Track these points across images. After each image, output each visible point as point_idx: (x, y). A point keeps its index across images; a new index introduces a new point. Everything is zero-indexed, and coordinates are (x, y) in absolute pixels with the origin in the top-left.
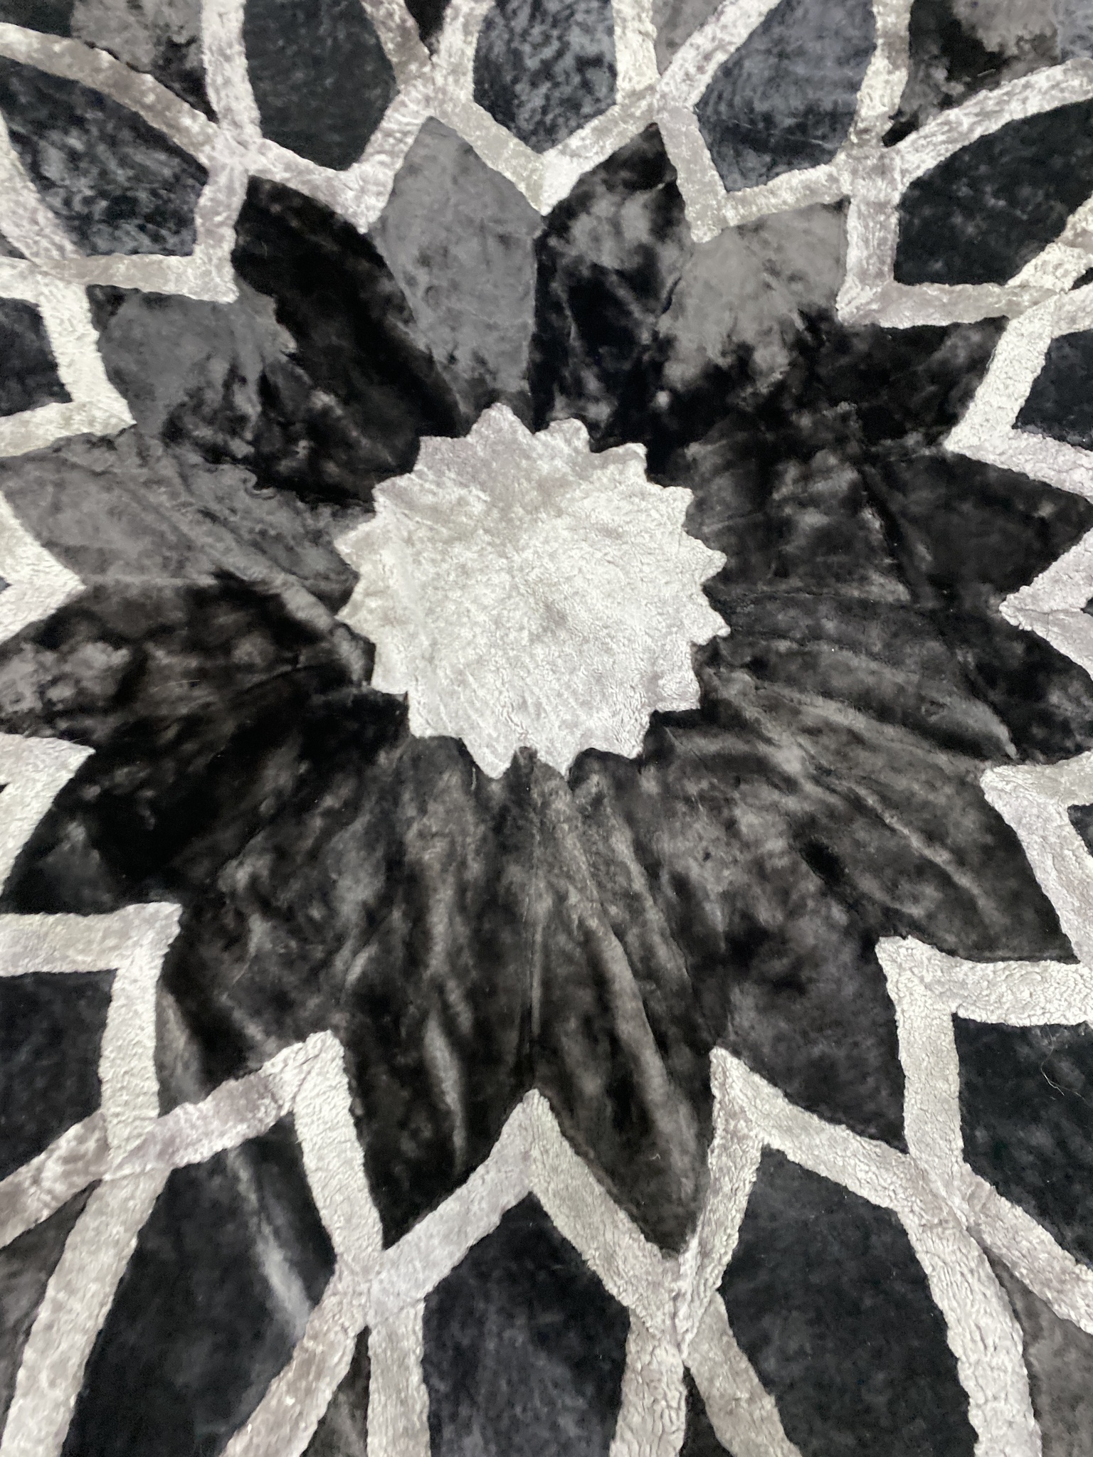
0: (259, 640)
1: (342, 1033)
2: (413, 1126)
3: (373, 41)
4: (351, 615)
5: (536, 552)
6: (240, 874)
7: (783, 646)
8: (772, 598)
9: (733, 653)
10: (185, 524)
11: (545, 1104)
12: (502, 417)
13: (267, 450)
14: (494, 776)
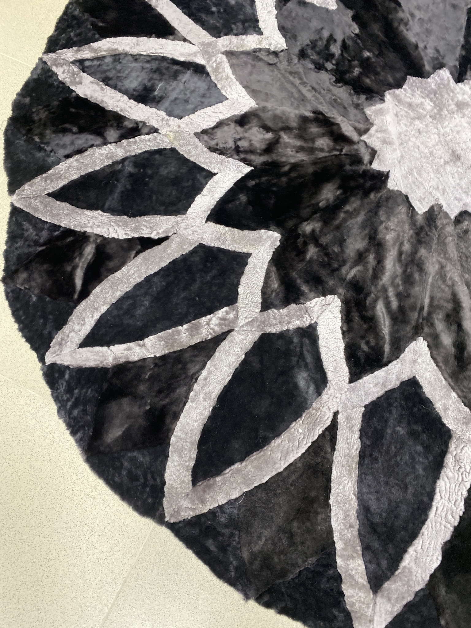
0: (327, 140)
1: (342, 297)
2: (367, 339)
4: (368, 138)
5: (451, 129)
6: (307, 228)
10: (304, 90)
11: (426, 344)
12: (445, 74)
13: (341, 68)
14: (420, 213)
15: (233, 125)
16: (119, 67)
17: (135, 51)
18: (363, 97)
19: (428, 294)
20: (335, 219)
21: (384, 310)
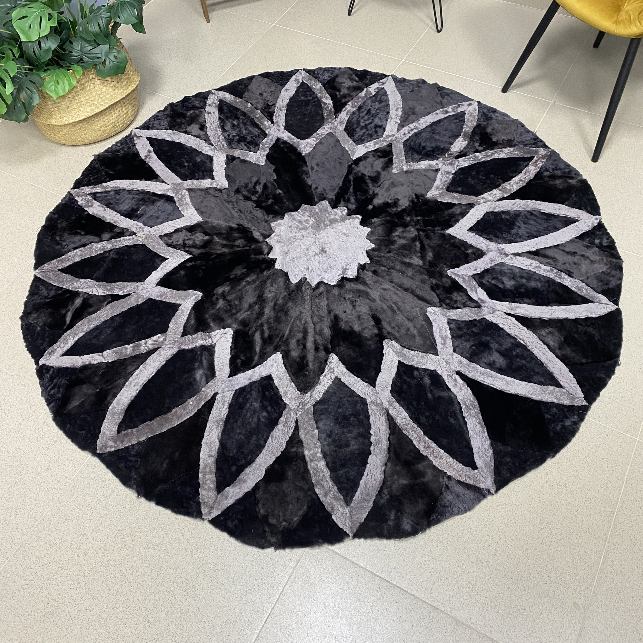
0: (243, 241)
1: (234, 329)
2: (245, 353)
3: (321, 112)
4: (269, 240)
5: (323, 235)
6: (220, 290)
7: (383, 268)
8: (384, 257)
9: (369, 268)
10: (233, 212)
11: (281, 356)
12: (325, 203)
13: (261, 200)
14: (293, 282)
15: (184, 231)
16: (118, 197)
17: (130, 188)
18: (271, 216)
19: (289, 328)
20: (239, 285)
21: (259, 337)
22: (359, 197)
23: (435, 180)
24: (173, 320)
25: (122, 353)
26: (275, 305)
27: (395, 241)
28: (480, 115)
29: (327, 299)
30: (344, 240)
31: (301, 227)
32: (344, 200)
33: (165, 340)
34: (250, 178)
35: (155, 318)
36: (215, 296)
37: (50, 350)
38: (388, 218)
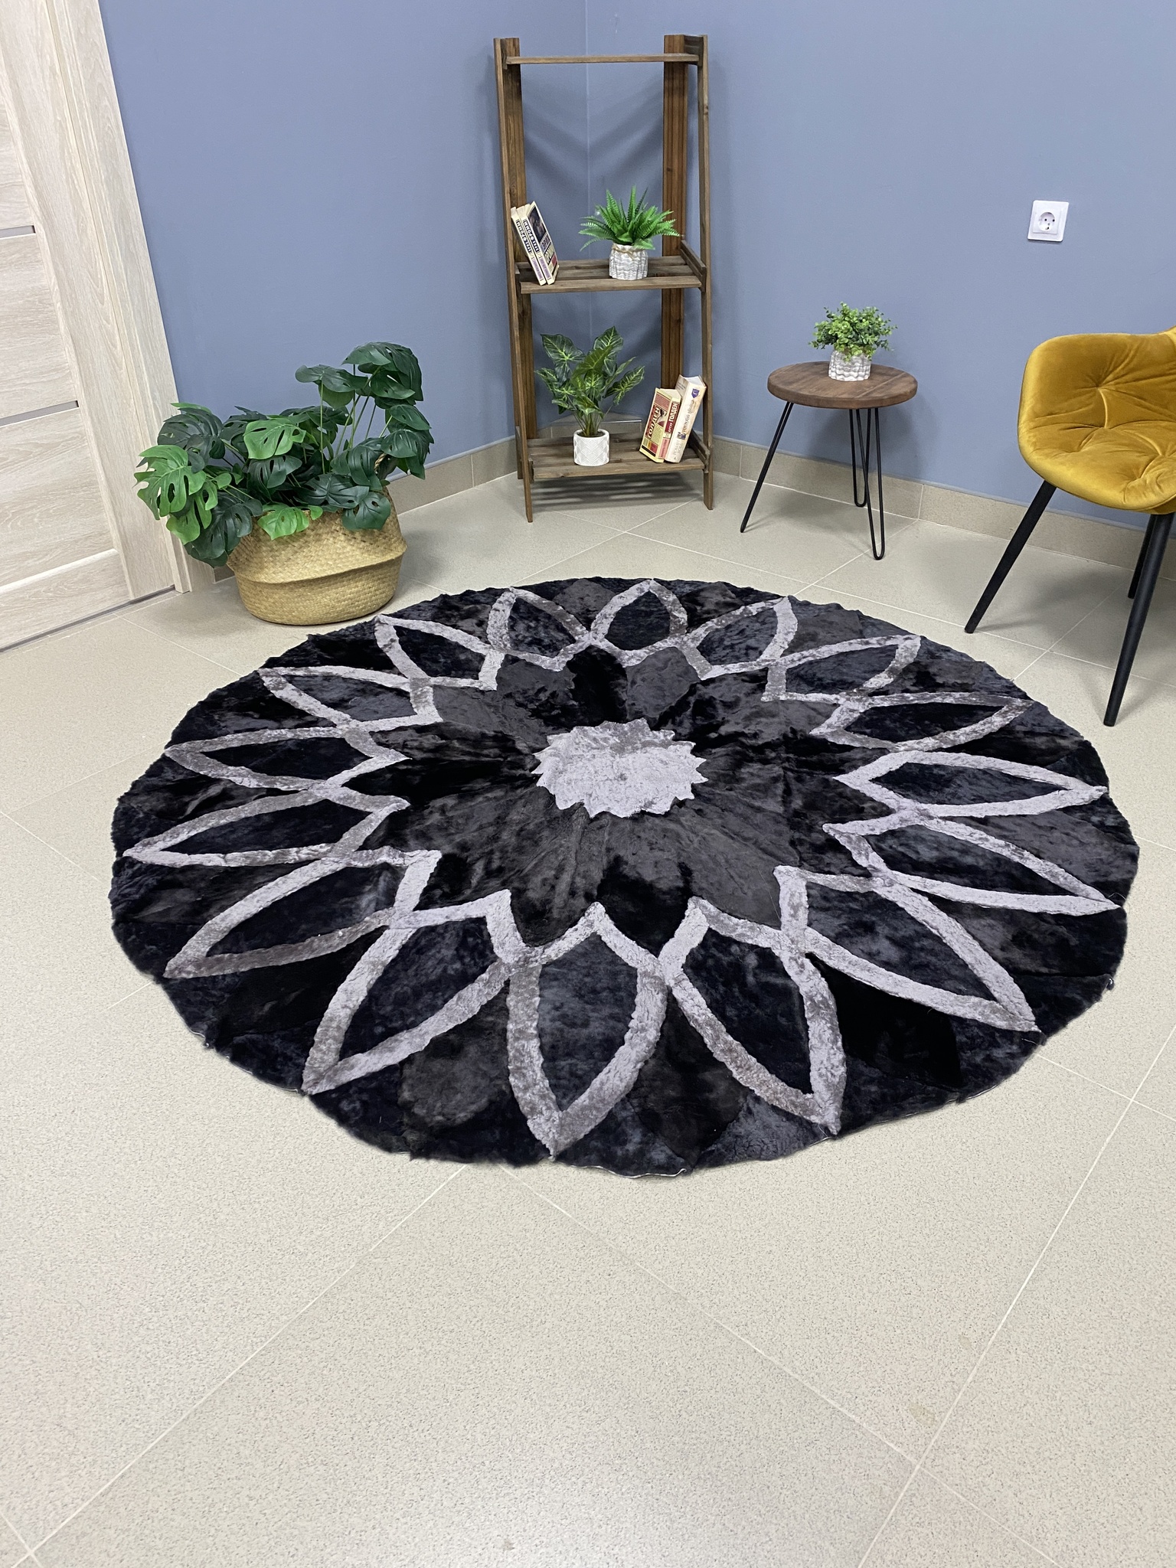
0: (497, 750)
1: (444, 853)
2: (453, 883)
5: (628, 760)
7: (715, 809)
9: (691, 805)
10: (494, 717)
11: (510, 894)
12: (642, 722)
13: (541, 709)
14: (560, 808)
15: (410, 730)
17: (348, 676)
18: (550, 727)
19: (534, 862)
20: (472, 801)
21: (481, 867)
22: (699, 722)
23: (828, 717)
24: (352, 830)
25: (255, 859)
26: (522, 830)
27: (742, 780)
28: (923, 651)
29: (610, 834)
30: (660, 770)
31: (594, 745)
32: (673, 723)
33: (330, 851)
34: (533, 684)
35: (325, 824)
36: (430, 809)
37: (146, 840)
38: (738, 748)
